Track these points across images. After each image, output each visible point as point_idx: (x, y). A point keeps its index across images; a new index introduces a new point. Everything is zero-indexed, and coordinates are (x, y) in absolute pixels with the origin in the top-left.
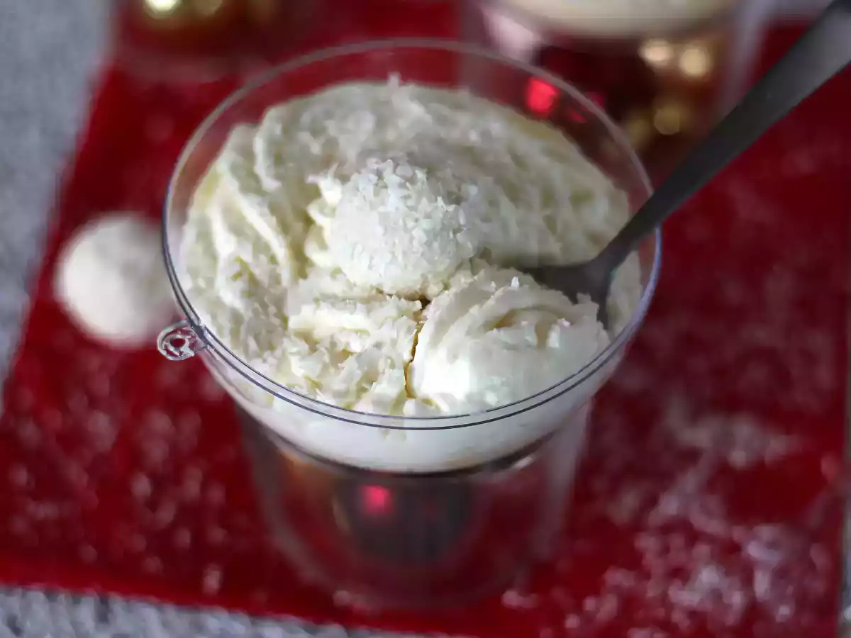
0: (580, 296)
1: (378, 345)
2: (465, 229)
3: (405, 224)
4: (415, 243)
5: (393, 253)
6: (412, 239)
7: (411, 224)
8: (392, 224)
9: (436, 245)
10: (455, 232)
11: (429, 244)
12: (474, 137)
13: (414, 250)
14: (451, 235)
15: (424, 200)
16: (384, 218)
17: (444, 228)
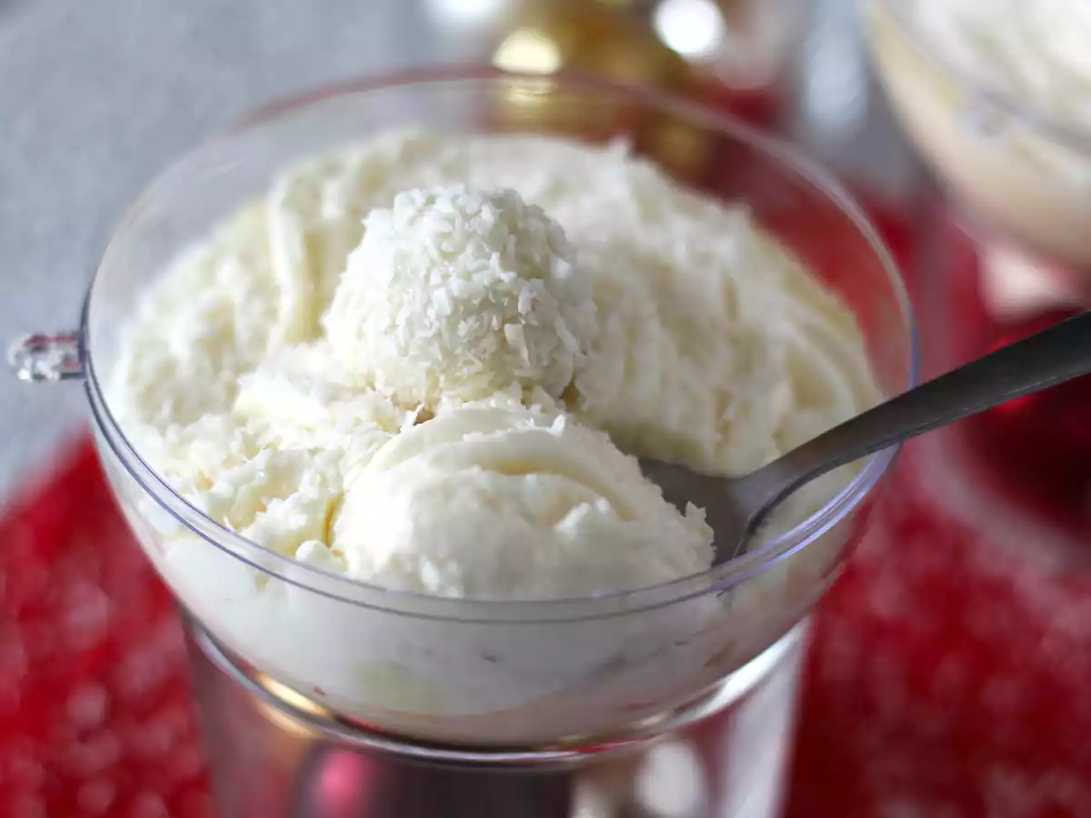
0: (690, 506)
1: (313, 452)
2: (523, 322)
3: (427, 278)
4: (431, 313)
5: (393, 319)
6: (428, 303)
7: (435, 279)
8: (409, 272)
9: (463, 328)
10: (504, 321)
11: (452, 322)
12: (680, 254)
13: (427, 322)
14: (495, 322)
15: (470, 249)
16: (402, 258)
17: (485, 304)
